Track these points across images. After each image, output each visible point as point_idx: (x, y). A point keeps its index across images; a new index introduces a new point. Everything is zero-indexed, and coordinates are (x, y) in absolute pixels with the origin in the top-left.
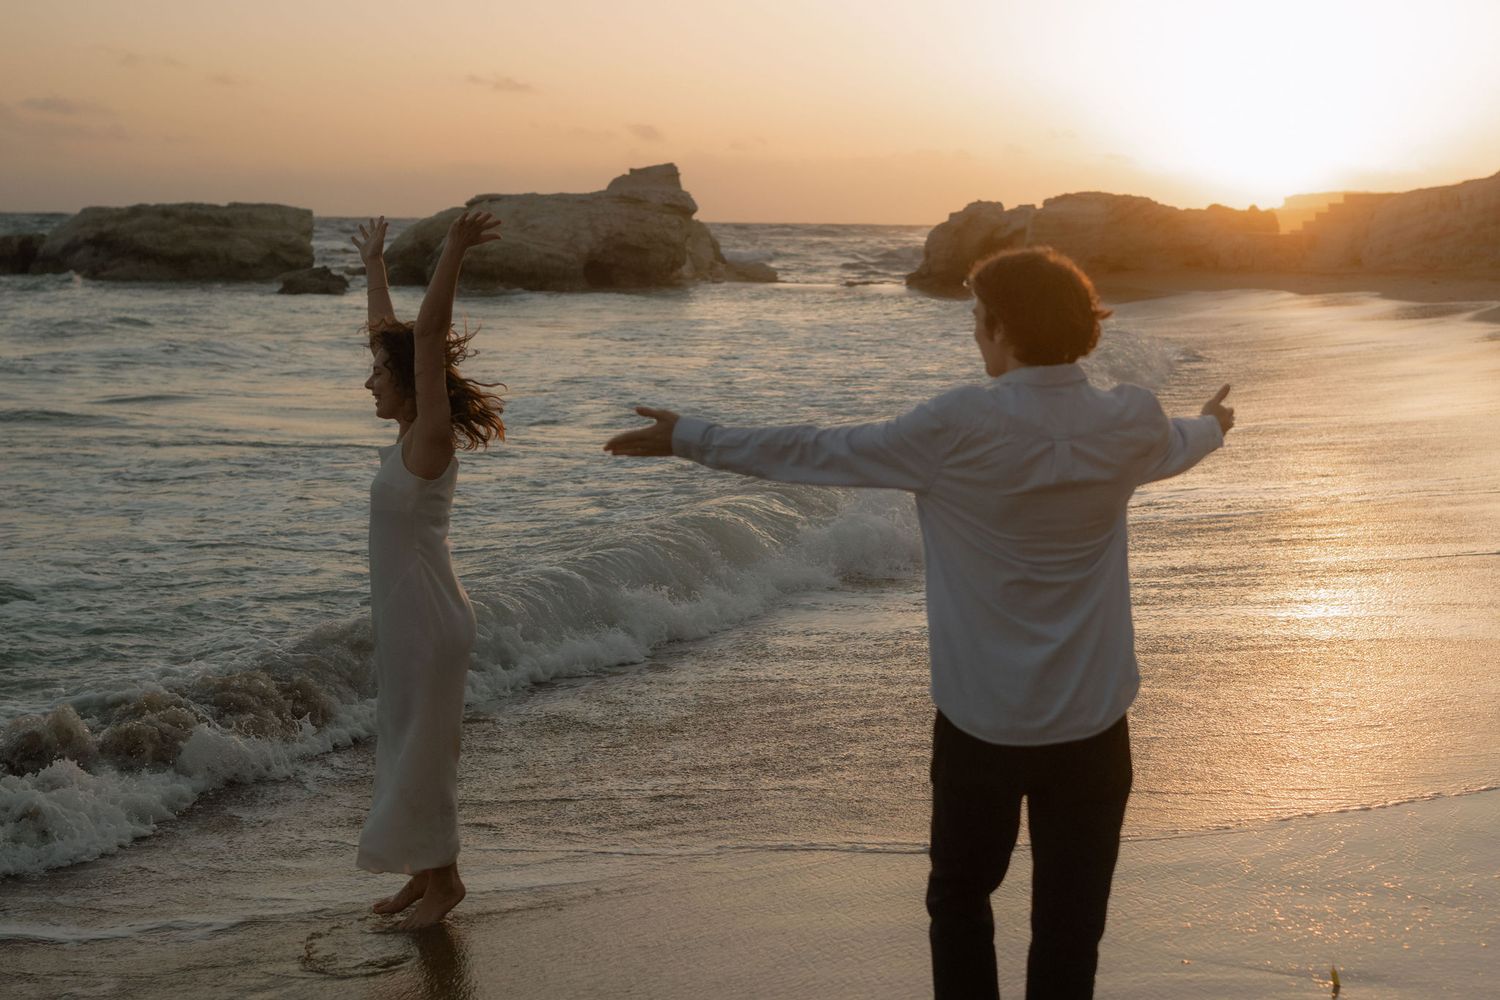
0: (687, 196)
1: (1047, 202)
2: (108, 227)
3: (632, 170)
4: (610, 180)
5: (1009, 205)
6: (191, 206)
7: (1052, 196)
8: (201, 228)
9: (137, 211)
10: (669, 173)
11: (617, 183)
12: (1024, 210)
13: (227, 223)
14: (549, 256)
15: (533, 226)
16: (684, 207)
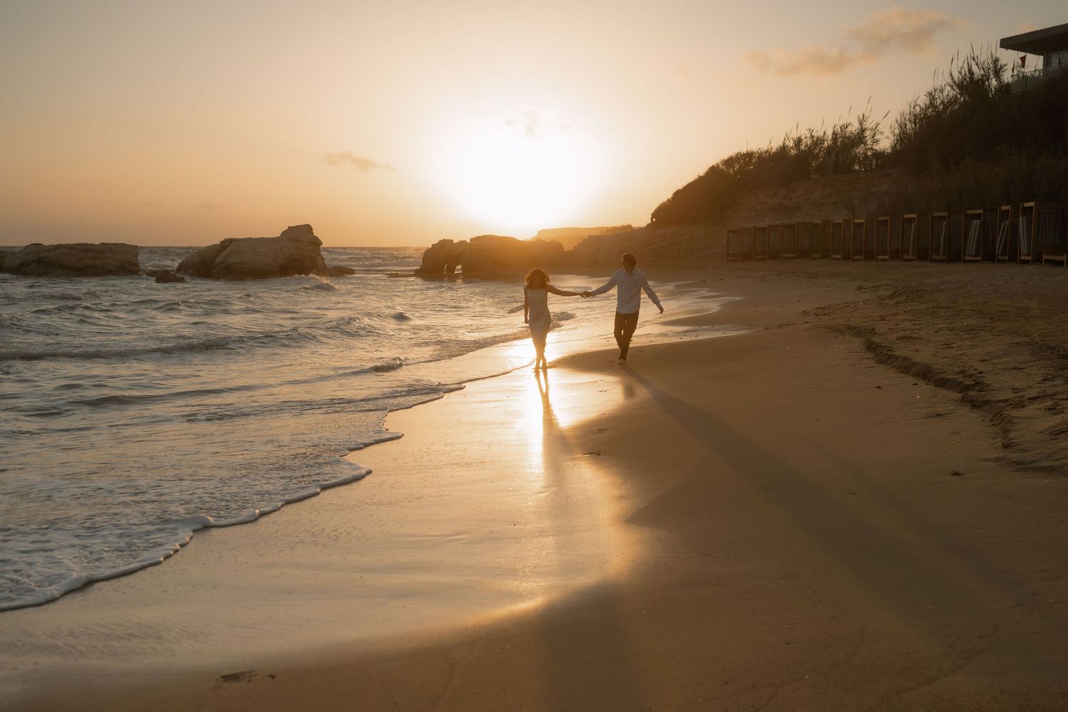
0: (317, 238)
1: (471, 240)
2: (42, 255)
3: (289, 227)
4: (281, 232)
5: (455, 241)
6: (83, 244)
7: (474, 237)
8: (89, 254)
9: (58, 247)
10: (308, 228)
11: (284, 233)
12: (463, 243)
13: (101, 252)
14: (267, 264)
15: (260, 252)
16: (317, 243)
